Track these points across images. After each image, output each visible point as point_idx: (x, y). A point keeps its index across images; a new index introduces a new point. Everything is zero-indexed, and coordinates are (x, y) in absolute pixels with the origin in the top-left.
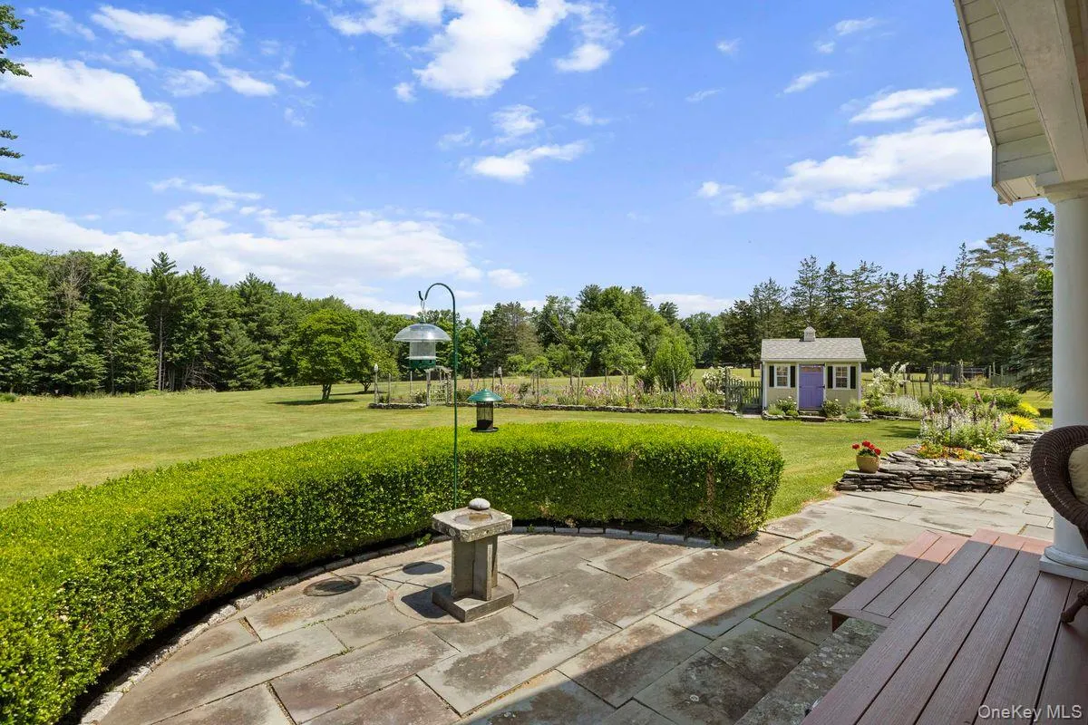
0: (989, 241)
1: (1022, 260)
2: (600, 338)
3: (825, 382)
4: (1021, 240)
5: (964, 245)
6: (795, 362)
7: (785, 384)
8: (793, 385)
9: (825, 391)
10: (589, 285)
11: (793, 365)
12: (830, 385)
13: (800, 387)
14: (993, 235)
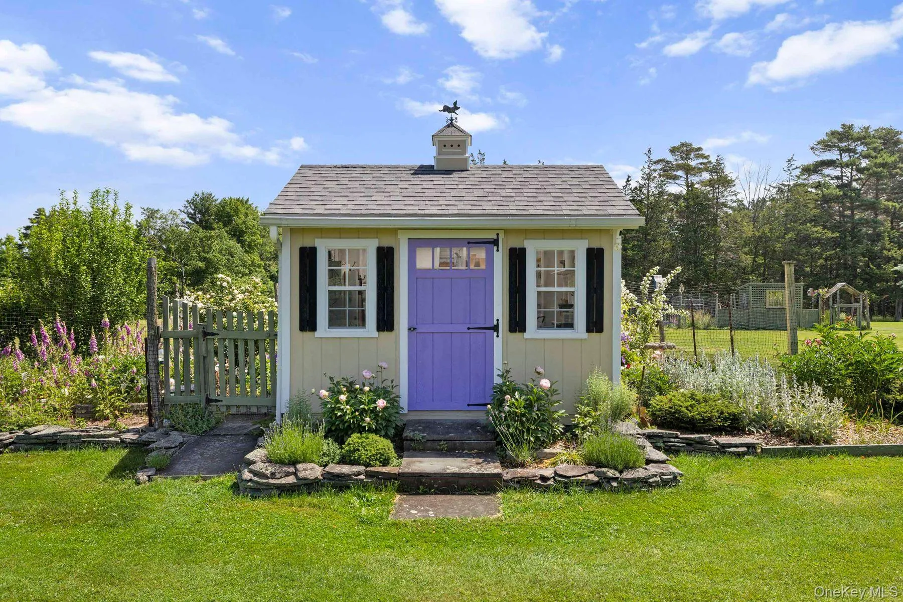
0: (673, 151)
1: (706, 176)
2: (202, 265)
3: (500, 311)
4: (703, 152)
5: (649, 150)
6: (394, 231)
7: (361, 320)
8: (386, 322)
9: (498, 343)
10: (200, 192)
11: (386, 242)
12: (517, 323)
13: (411, 329)
14: (677, 144)
